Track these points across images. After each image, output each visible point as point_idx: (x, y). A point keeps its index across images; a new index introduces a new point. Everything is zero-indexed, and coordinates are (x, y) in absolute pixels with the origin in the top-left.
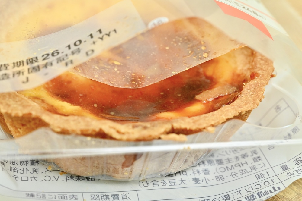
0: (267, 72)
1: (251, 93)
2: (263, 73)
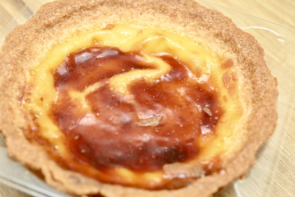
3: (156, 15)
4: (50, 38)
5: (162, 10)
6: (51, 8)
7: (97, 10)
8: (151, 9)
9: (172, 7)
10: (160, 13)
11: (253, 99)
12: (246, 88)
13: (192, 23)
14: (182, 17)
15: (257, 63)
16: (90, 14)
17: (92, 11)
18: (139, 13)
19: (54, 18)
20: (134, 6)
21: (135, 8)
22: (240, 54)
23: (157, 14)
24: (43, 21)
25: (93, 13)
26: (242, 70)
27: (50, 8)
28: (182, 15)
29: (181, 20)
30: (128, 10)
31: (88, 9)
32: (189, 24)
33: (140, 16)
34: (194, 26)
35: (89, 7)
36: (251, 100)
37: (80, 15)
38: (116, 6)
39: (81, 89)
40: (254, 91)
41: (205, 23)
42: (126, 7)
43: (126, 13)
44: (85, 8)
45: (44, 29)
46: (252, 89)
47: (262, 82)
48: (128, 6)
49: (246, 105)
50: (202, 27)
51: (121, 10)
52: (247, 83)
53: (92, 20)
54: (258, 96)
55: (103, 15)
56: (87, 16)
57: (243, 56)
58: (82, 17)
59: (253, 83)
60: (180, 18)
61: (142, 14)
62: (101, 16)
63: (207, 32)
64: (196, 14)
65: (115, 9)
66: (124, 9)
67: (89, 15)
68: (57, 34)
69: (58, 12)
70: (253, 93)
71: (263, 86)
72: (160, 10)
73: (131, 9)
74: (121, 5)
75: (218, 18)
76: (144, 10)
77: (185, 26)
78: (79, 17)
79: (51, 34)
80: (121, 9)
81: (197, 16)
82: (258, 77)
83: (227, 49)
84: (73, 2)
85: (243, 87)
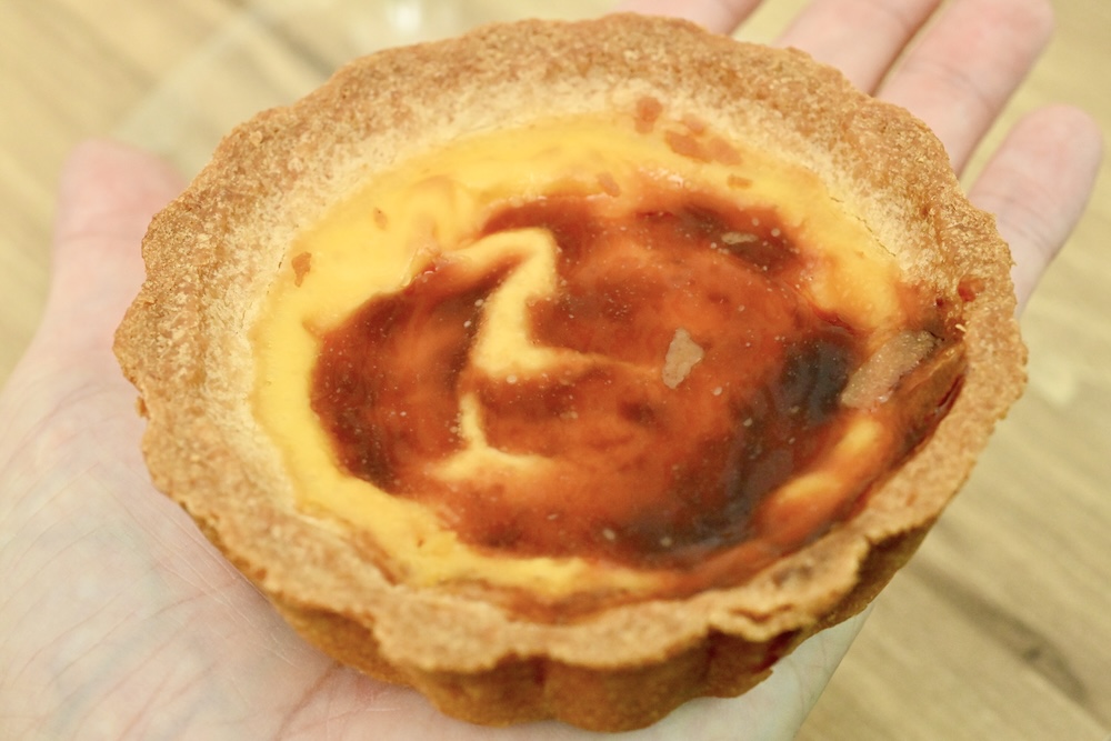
0: (997, 267)
1: (991, 348)
2: (987, 272)
3: (361, 151)
4: (229, 406)
5: (363, 125)
6: (145, 335)
7: (232, 252)
8: (338, 147)
9: (381, 100)
10: (363, 139)
11: (799, 128)
12: (754, 121)
13: (463, 99)
14: (424, 103)
15: (715, 54)
16: (229, 274)
17: (227, 263)
18: (324, 179)
19: (183, 349)
20: (298, 170)
21: (302, 173)
22: (653, 68)
23: (360, 146)
24: (176, 379)
25: (232, 266)
26: (693, 96)
27: (139, 337)
28: (420, 100)
29: (430, 112)
30: (293, 192)
31: (216, 266)
32: (458, 107)
33: (330, 182)
34: (472, 101)
35: (213, 259)
36: (798, 135)
37: (215, 296)
38: (257, 205)
39: (451, 443)
40: (781, 111)
41: (493, 70)
42: (280, 189)
43: (294, 204)
44: (207, 270)
45: (199, 396)
46: (771, 111)
47: (778, 78)
48: (284, 182)
49: (798, 154)
50: (493, 89)
51: (277, 208)
52: (742, 112)
53: (250, 286)
54: (806, 112)
55: (256, 253)
56: (230, 287)
57: (665, 67)
58: (223, 299)
59: (760, 97)
60: (422, 111)
61: (330, 174)
62: (255, 259)
63: (518, 88)
64: (452, 69)
65: (261, 215)
66: (281, 198)
67: (232, 279)
68: (230, 384)
69: (174, 330)
70: (785, 116)
71: (789, 83)
72: (358, 130)
73: (298, 184)
74: (266, 195)
75: (504, 38)
76: (325, 159)
77: (451, 120)
78: (218, 301)
79: (222, 396)
80: (274, 205)
81: (456, 75)
82: (755, 76)
83: (604, 87)
84: (168, 279)
85: (743, 129)
